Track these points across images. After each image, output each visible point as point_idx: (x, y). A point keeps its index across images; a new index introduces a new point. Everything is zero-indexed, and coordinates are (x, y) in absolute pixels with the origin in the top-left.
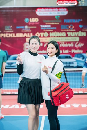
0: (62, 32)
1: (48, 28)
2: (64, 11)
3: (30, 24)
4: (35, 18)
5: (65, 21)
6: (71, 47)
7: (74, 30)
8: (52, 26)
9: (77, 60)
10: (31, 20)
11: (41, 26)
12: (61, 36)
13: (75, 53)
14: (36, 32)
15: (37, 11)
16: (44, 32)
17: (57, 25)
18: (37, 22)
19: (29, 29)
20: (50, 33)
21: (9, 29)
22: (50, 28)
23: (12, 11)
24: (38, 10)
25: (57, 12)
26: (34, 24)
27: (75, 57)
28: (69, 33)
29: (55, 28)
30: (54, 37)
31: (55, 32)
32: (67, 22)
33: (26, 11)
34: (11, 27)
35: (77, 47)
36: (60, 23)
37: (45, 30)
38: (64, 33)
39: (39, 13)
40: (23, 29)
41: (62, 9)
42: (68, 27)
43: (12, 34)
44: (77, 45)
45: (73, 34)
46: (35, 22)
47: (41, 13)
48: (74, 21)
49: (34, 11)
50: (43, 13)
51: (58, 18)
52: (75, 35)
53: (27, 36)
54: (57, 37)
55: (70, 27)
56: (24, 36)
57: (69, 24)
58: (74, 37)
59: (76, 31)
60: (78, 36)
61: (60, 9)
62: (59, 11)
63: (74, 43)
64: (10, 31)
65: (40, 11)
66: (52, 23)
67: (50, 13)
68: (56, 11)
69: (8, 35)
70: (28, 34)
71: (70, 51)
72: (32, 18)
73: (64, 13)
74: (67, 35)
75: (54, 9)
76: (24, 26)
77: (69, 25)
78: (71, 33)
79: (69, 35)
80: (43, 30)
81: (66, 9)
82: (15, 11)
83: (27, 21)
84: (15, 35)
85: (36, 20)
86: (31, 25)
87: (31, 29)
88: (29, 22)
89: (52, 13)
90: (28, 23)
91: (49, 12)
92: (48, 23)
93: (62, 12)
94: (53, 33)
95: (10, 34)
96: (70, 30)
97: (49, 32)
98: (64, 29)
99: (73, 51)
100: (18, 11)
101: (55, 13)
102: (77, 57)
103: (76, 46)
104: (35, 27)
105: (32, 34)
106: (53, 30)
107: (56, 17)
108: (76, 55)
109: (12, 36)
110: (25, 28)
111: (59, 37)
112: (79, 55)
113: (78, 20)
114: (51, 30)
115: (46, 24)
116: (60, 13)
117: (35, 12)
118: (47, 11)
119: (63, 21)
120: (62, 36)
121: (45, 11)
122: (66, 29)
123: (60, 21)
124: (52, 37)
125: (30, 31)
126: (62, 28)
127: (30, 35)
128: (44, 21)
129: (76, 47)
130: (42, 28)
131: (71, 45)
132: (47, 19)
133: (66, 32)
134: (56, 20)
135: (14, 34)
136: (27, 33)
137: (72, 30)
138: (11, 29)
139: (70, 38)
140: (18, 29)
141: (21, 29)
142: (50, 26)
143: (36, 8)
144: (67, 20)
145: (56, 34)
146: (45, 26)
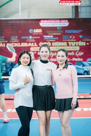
0: (64, 42)
1: (51, 39)
2: (65, 22)
3: (34, 34)
4: (39, 29)
5: (66, 31)
6: (72, 56)
7: (75, 40)
8: (55, 36)
9: (77, 67)
10: (35, 31)
11: (44, 36)
12: (62, 45)
13: (76, 61)
14: (40, 42)
15: (40, 22)
16: (47, 42)
17: (59, 35)
18: (40, 33)
19: (33, 39)
20: (53, 43)
21: (15, 39)
22: (52, 39)
23: (18, 22)
24: (42, 21)
25: (59, 24)
26: (38, 35)
27: (75, 65)
28: (70, 43)
29: (57, 38)
30: (56, 46)
31: (58, 42)
32: (68, 32)
33: (30, 22)
34: (17, 37)
35: (78, 56)
36: (61, 33)
37: (48, 40)
38: (66, 43)
39: (43, 24)
40: (28, 39)
41: (64, 21)
42: (69, 37)
43: (17, 44)
44: (78, 53)
45: (73, 44)
46: (39, 33)
47: (44, 25)
48: (75, 31)
49: (37, 22)
50: (46, 25)
51: (60, 29)
52: (76, 44)
53: (31, 46)
54: (59, 46)
55: (71, 37)
56: (28, 46)
57: (70, 34)
58: (75, 46)
59: (77, 41)
60: (78, 45)
61: (62, 21)
62: (61, 22)
63: (75, 52)
64: (16, 41)
65: (43, 22)
66: (54, 33)
67: (53, 24)
68: (58, 22)
69: (14, 45)
70: (33, 44)
71: (71, 60)
72: (36, 29)
73: (65, 24)
74: (68, 45)
75: (56, 21)
76: (29, 36)
77: (70, 36)
78: (72, 43)
79: (70, 45)
80: (46, 40)
81: (67, 21)
82: (20, 22)
83: (32, 32)
84: (21, 45)
85: (40, 31)
86: (35, 36)
87: (35, 39)
88: (33, 32)
89: (54, 24)
90: (32, 34)
91: (51, 24)
92: (50, 33)
93: (64, 23)
94: (55, 43)
95: (15, 44)
96: (71, 40)
97: (51, 42)
98: (66, 39)
99: (74, 59)
100: (23, 22)
101: (57, 25)
102: (78, 65)
103: (76, 54)
104: (39, 37)
105: (35, 44)
106: (55, 40)
107: (58, 28)
108: (76, 63)
109: (17, 46)
110: (29, 38)
111: (61, 46)
112: (79, 63)
113: (78, 31)
114: (54, 40)
115: (49, 34)
116: (61, 24)
117: (39, 24)
118: (50, 22)
119: (64, 32)
120: (64, 46)
121: (48, 22)
122: (67, 39)
123: (62, 32)
124: (54, 46)
125: (34, 41)
126: (63, 38)
127: (34, 44)
128: (47, 32)
129: (76, 56)
130: (45, 38)
131: (72, 54)
132: (49, 30)
133: (67, 42)
134: (58, 30)
135: (19, 44)
136: (31, 42)
137: (73, 40)
138: (17, 39)
139: (71, 47)
140: (23, 39)
141: (26, 39)
142: (52, 36)
143: (39, 20)
144: (68, 31)
145: (58, 44)
146: (48, 36)
